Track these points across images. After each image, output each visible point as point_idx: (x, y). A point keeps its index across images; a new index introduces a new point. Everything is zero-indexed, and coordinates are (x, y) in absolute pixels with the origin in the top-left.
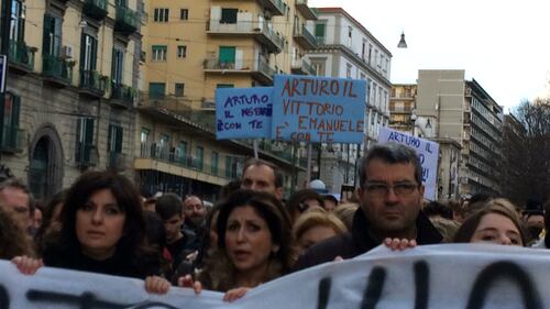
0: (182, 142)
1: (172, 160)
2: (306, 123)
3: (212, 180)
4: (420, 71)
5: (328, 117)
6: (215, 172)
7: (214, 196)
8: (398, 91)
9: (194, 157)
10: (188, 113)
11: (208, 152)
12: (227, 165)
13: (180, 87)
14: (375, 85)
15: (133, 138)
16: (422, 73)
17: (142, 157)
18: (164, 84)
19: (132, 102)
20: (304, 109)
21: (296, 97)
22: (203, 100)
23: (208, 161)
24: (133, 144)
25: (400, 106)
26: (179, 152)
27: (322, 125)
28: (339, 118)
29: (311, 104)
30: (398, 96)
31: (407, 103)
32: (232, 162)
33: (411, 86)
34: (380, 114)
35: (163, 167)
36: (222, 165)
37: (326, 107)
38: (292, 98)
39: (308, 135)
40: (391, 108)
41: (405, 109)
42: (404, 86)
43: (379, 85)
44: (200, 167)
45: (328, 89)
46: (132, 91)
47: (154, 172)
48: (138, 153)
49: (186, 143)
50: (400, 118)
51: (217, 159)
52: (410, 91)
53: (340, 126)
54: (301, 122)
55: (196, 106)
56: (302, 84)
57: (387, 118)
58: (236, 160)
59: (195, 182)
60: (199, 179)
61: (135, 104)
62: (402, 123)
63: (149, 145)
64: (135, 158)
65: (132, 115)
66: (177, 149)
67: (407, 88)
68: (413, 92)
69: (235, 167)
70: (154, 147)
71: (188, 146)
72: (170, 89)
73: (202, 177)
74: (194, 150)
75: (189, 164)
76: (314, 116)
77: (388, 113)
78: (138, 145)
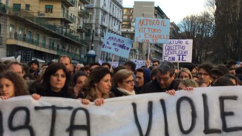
0: (29, 32)
1: (24, 40)
2: (147, 36)
3: (43, 50)
4: (135, 2)
5: (156, 34)
6: (44, 46)
7: (44, 57)
8: (125, 11)
9: (35, 39)
10: (32, 18)
11: (41, 36)
12: (50, 43)
13: (28, 6)
14: (116, 7)
15: (6, 29)
16: (136, 3)
17: (11, 38)
18: (20, 5)
19: (6, 11)
20: (147, 30)
21: (143, 26)
22: (39, 12)
23: (41, 41)
24: (6, 32)
25: (126, 17)
26: (28, 36)
27: (153, 37)
28: (160, 34)
29: (149, 29)
30: (124, 13)
31: (129, 16)
32: (52, 42)
33: (131, 9)
34: (118, 21)
35: (20, 43)
36: (47, 43)
37: (155, 30)
38: (142, 27)
39: (148, 40)
40: (122, 18)
41: (128, 19)
42: (128, 9)
43: (118, 7)
44: (37, 44)
45: (155, 23)
46: (6, 6)
47: (16, 46)
48: (8, 36)
49: (31, 32)
50: (125, 23)
51: (45, 40)
52: (130, 11)
53: (160, 37)
54: (145, 35)
55: (36, 15)
56: (146, 21)
57: (121, 22)
58: (54, 41)
59: (36, 51)
60: (37, 49)
61: (7, 13)
62: (126, 25)
63: (14, 33)
64: (7, 39)
65: (6, 18)
66: (27, 35)
67: (129, 10)
68: (131, 11)
69: (53, 44)
70: (16, 34)
71: (32, 33)
72: (23, 7)
73: (38, 49)
74: (34, 36)
75: (32, 42)
76: (150, 33)
77: (121, 20)
78: (8, 33)
